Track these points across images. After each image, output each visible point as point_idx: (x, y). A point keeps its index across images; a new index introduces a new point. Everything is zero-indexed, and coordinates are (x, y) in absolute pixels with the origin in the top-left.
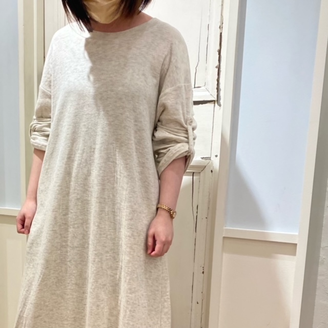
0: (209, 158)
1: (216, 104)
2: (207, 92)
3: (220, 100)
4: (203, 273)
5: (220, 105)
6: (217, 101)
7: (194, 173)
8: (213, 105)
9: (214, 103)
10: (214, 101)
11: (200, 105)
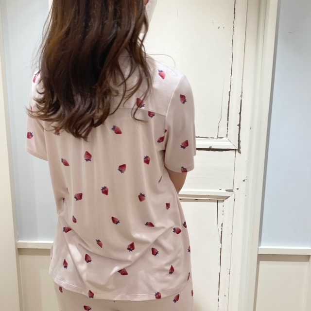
0: (232, 191)
1: (237, 152)
2: (230, 143)
3: (240, 148)
4: (229, 274)
5: (240, 153)
6: (238, 150)
7: (218, 200)
8: (234, 152)
9: (236, 151)
10: (236, 149)
11: (224, 152)
